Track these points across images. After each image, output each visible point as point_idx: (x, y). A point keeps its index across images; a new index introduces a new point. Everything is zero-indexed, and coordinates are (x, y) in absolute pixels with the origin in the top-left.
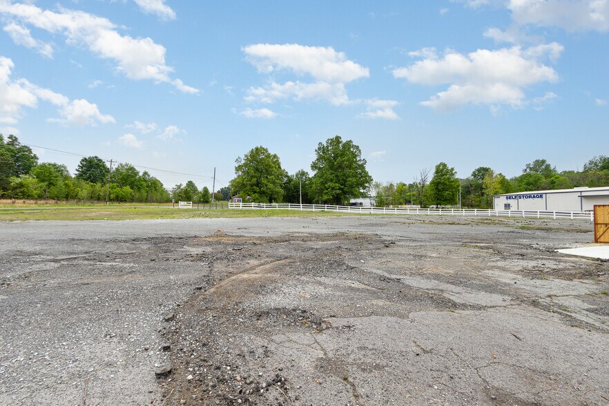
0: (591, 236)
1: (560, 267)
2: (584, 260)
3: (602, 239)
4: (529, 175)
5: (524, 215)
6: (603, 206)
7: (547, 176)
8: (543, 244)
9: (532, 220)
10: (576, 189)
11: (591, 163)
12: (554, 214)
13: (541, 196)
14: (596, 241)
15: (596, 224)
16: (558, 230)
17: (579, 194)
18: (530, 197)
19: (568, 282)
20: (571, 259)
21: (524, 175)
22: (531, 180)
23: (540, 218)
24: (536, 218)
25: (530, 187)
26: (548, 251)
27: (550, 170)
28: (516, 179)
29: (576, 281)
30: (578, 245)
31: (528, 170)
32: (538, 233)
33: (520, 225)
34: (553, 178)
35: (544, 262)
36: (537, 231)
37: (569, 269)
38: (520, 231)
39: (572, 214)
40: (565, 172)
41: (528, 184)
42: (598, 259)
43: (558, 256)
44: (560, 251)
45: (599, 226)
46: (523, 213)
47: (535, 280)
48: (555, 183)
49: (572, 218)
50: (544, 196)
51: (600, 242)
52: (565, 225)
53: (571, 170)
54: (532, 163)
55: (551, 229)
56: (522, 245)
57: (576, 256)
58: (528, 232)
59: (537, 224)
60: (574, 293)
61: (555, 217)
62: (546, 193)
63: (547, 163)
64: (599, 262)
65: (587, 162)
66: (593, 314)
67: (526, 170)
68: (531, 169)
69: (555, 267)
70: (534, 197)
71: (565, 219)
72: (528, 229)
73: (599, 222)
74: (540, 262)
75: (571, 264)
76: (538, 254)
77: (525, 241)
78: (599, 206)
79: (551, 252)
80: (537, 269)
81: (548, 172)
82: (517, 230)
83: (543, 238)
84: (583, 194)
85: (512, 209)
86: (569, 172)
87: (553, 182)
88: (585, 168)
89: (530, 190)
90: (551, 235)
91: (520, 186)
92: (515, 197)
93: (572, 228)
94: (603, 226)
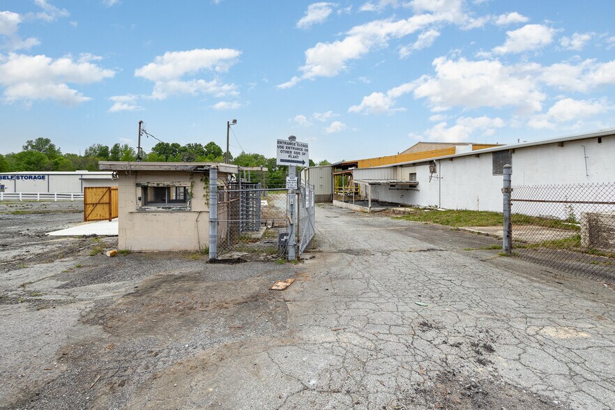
0: (82, 216)
1: (45, 250)
2: (72, 239)
3: (90, 218)
4: (30, 153)
5: (21, 199)
6: (92, 188)
7: (51, 157)
8: (34, 229)
9: (30, 203)
10: (77, 172)
11: (91, 149)
12: (56, 196)
13: (43, 177)
14: (86, 220)
15: (86, 204)
16: (56, 212)
17: (80, 177)
18: (30, 177)
19: (49, 265)
20: (60, 240)
21: (24, 152)
22: (33, 159)
23: (40, 201)
24: (35, 201)
25: (31, 167)
26: (38, 236)
27: (55, 151)
28: (13, 156)
29: (57, 262)
30: (70, 225)
31: (29, 148)
32: (34, 217)
33: (13, 210)
34: (56, 160)
35: (29, 248)
36: (32, 215)
37: (54, 251)
38: (12, 216)
39: (72, 196)
40: (69, 155)
41: (29, 163)
42: (84, 236)
43: (48, 239)
44: (51, 234)
45: (88, 206)
46: (21, 195)
47: (10, 273)
48: (58, 164)
49: (72, 199)
50: (46, 177)
51: (89, 220)
52: (65, 207)
53: (75, 153)
54: (34, 141)
55: (48, 212)
56: (8, 233)
57: (65, 237)
58: (22, 217)
59: (35, 207)
60: (52, 274)
61: (56, 199)
62: (48, 175)
63: (52, 143)
64: (84, 239)
65: (88, 148)
66: (63, 289)
67: (27, 147)
68: (33, 147)
69: (41, 251)
70: (35, 178)
71: (66, 201)
72: (23, 213)
73: (88, 202)
74: (25, 249)
75: (58, 245)
76: (26, 241)
77: (14, 228)
78: (89, 188)
79: (41, 236)
80: (18, 258)
81: (52, 152)
82: (6, 216)
83: (37, 223)
84: (84, 177)
85: (6, 191)
86: (73, 155)
87: (56, 164)
88: (86, 153)
89: (31, 170)
90: (47, 218)
91: (18, 165)
92: (12, 177)
93: (71, 209)
94: (91, 206)
